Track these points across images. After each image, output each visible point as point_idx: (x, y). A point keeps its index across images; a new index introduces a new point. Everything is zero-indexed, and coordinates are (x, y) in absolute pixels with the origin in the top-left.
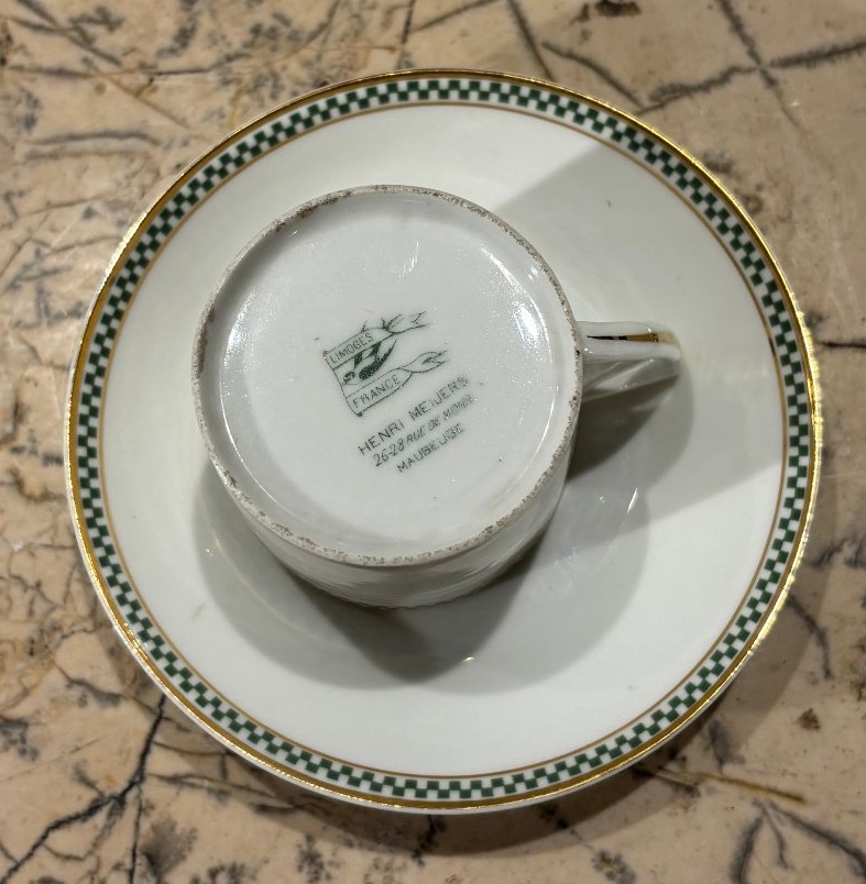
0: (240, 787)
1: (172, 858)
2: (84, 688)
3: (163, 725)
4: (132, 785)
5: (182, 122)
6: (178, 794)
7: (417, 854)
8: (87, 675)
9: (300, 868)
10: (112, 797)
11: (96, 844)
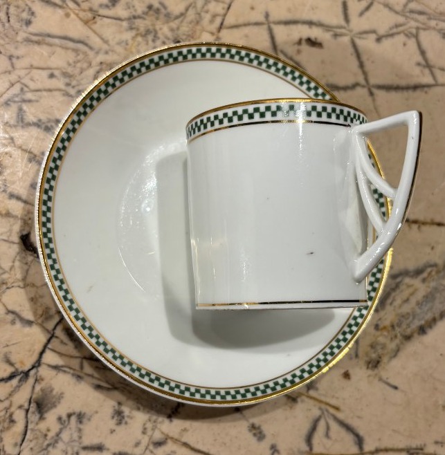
0: (89, 375)
1: (49, 405)
2: (15, 315)
3: (54, 340)
4: (33, 367)
5: (106, 42)
6: (57, 374)
7: (170, 417)
8: (17, 309)
9: (113, 417)
10: (22, 372)
11: (10, 395)
